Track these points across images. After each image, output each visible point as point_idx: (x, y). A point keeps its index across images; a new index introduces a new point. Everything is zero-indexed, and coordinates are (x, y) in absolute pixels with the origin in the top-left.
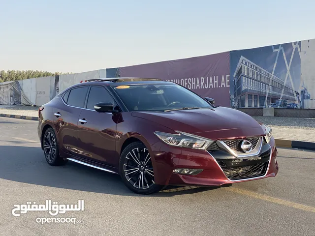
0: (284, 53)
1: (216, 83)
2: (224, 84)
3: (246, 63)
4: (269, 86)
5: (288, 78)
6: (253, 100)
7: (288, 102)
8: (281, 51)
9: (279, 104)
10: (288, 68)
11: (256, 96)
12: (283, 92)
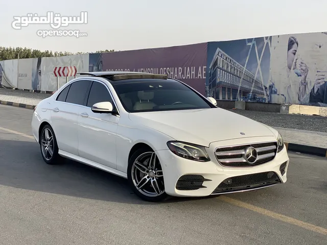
0: (256, 47)
1: (193, 74)
2: (201, 75)
3: (222, 55)
4: (241, 80)
5: (259, 72)
6: (227, 93)
7: (258, 96)
8: (254, 44)
9: (250, 98)
10: (259, 62)
11: (229, 89)
12: (253, 86)
